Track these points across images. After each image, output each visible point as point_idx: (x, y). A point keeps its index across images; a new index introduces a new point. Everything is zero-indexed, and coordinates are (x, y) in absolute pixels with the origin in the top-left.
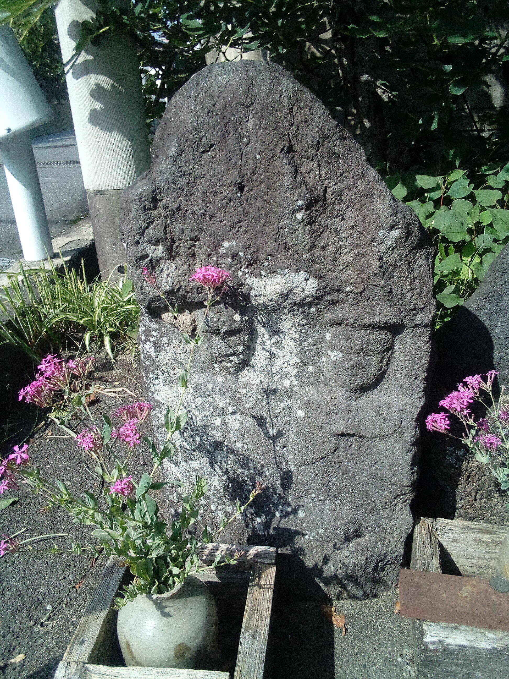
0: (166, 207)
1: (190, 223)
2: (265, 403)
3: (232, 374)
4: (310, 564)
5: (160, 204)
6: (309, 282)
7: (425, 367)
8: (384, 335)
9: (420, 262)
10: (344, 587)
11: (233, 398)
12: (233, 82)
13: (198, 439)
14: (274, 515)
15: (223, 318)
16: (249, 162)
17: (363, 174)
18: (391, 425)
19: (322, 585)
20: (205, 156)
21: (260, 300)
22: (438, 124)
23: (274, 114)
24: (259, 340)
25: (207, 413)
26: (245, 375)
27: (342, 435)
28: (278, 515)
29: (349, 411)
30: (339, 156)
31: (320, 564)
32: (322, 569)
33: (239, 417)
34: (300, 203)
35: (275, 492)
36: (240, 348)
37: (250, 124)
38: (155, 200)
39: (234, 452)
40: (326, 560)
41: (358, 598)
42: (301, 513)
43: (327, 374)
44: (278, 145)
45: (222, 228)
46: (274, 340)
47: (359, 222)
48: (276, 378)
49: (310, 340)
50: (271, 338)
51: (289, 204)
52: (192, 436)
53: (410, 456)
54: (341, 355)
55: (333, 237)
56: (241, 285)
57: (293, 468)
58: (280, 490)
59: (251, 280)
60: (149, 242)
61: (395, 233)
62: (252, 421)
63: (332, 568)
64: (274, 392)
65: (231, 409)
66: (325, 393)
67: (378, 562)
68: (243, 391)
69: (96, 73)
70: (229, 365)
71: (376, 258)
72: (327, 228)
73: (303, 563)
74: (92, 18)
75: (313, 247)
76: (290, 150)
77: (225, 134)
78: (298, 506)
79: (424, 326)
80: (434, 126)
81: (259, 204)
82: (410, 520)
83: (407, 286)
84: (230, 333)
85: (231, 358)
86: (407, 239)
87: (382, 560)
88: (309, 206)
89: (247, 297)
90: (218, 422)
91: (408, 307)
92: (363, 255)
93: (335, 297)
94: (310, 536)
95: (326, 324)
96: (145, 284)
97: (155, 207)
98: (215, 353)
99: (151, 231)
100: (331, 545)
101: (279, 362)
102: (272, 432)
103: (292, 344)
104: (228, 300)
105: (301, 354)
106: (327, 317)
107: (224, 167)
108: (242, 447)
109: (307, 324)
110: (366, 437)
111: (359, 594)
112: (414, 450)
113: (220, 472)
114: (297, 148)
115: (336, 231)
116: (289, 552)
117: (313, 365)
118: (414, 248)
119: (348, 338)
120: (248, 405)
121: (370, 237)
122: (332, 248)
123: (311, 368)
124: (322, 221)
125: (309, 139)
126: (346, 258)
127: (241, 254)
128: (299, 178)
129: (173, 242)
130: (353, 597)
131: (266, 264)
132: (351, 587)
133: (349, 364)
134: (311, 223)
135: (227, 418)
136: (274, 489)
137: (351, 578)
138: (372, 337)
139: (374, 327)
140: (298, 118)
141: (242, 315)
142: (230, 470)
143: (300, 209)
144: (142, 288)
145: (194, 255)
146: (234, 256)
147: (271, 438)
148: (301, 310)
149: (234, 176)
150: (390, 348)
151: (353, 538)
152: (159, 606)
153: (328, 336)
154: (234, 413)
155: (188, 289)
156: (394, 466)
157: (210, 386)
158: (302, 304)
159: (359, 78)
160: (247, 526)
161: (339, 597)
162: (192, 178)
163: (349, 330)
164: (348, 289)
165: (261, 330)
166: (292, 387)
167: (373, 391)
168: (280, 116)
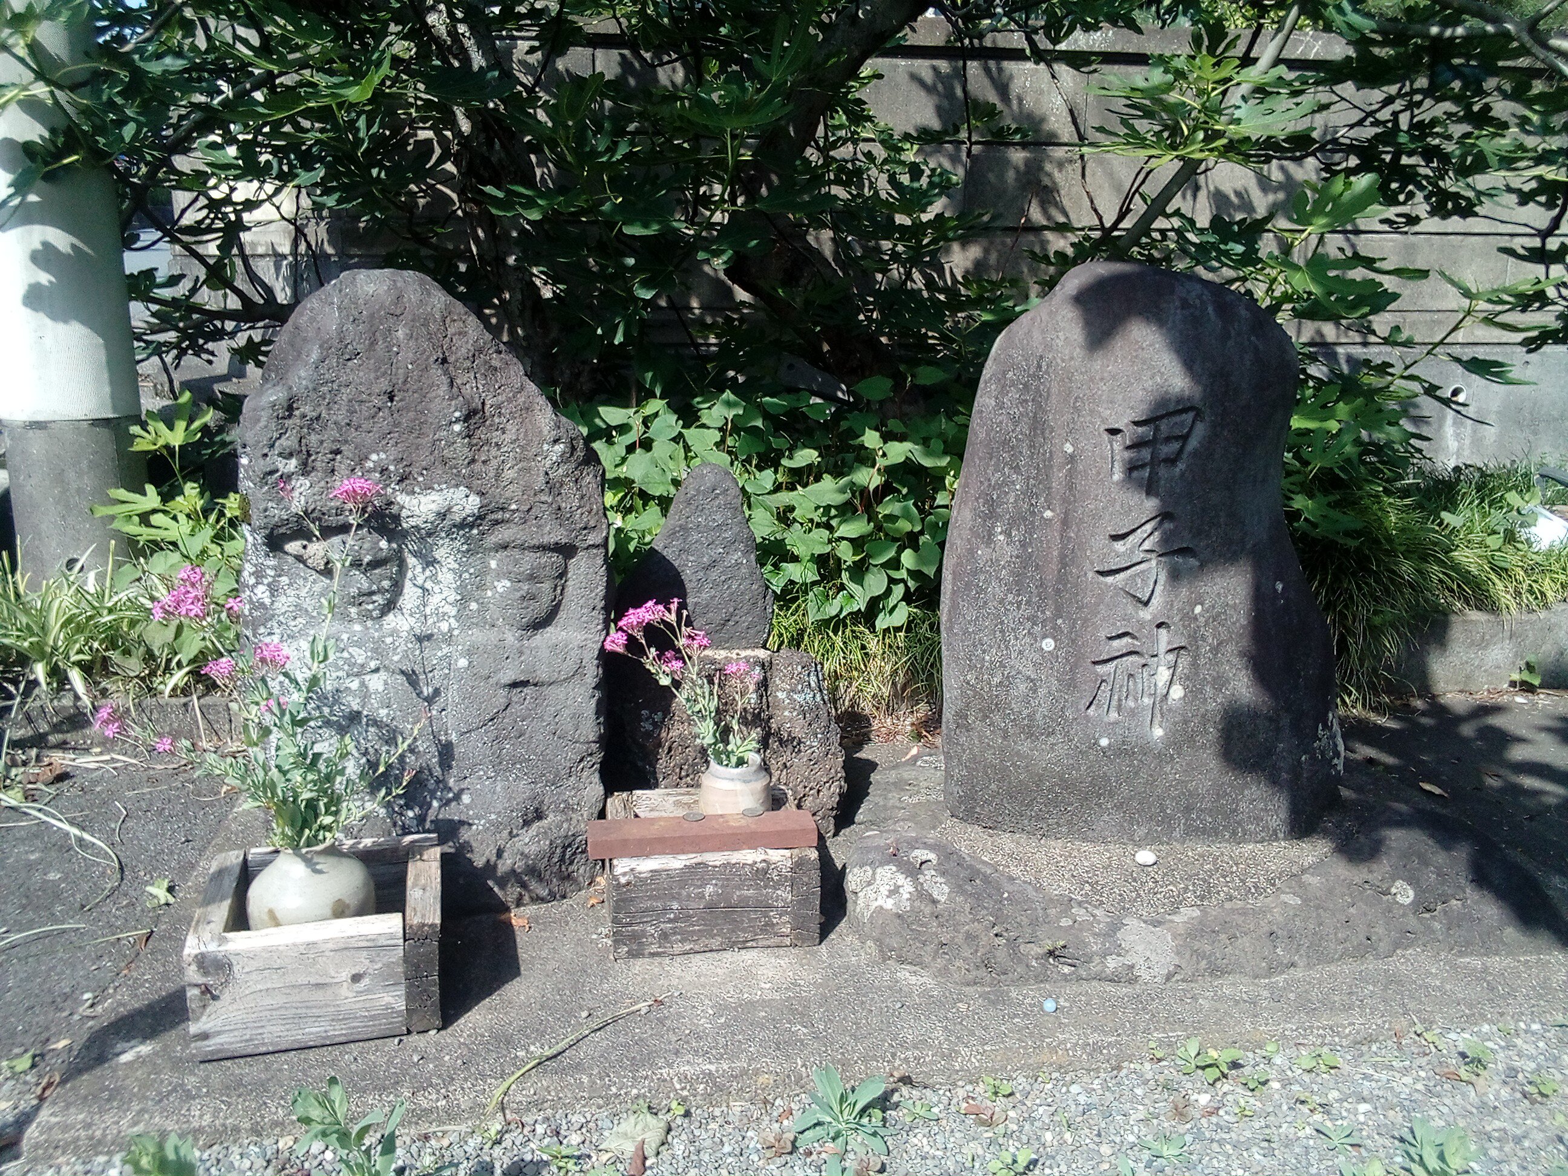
0: (304, 416)
1: (332, 433)
2: (417, 652)
3: (373, 619)
4: (479, 862)
5: (297, 413)
6: (471, 499)
7: (602, 594)
8: (556, 558)
9: (588, 479)
10: (524, 886)
11: (375, 650)
12: (380, 291)
13: (326, 710)
14: (430, 806)
15: (366, 546)
16: (400, 371)
17: (522, 388)
18: (570, 666)
19: (496, 889)
20: (350, 363)
21: (413, 522)
22: (625, 335)
23: (426, 324)
24: (409, 574)
25: (340, 674)
26: (391, 620)
27: (514, 685)
28: (435, 804)
29: (521, 653)
30: (496, 369)
31: (493, 859)
32: (495, 866)
33: (383, 675)
34: (457, 414)
35: (431, 774)
36: (386, 584)
37: (400, 334)
38: (290, 408)
39: (375, 723)
40: (500, 853)
41: (543, 900)
42: (466, 799)
43: (493, 612)
44: (431, 355)
45: (369, 439)
46: (428, 573)
47: (521, 436)
48: (430, 621)
49: (472, 571)
50: (424, 569)
51: (445, 416)
52: (318, 707)
53: (594, 701)
54: (508, 584)
55: (494, 452)
56: (390, 503)
57: (454, 738)
58: (437, 771)
59: (402, 498)
60: (280, 455)
61: (559, 448)
62: (401, 679)
63: (509, 862)
64: (429, 637)
65: (373, 664)
66: (493, 636)
67: (565, 848)
68: (389, 640)
69: (43, 223)
70: (370, 607)
71: (542, 474)
72: (487, 442)
73: (470, 861)
74: (41, 137)
75: (473, 461)
76: (444, 361)
77: (373, 343)
78: (462, 791)
79: (596, 546)
80: (619, 339)
81: (412, 414)
82: (600, 789)
83: (576, 503)
84: (375, 564)
85: (375, 598)
86: (572, 455)
87: (570, 845)
88: (467, 418)
89: (396, 518)
90: (355, 685)
91: (579, 526)
92: (528, 470)
93: (499, 516)
94: (479, 825)
95: (490, 550)
96: (270, 504)
97: (290, 416)
98: (354, 591)
99: (283, 442)
100: (505, 833)
101: (435, 600)
102: (427, 691)
103: (450, 576)
104: (374, 523)
105: (461, 589)
106: (492, 539)
107: (372, 375)
108: (388, 715)
109: (468, 551)
110: (543, 684)
111: (544, 893)
112: (598, 694)
113: (356, 754)
114: (451, 359)
115: (497, 444)
116: (452, 850)
117: (477, 601)
118: (580, 464)
119: (516, 562)
120: (396, 658)
121: (534, 451)
122: (494, 463)
123: (474, 606)
124: (481, 434)
125: (464, 351)
126: (509, 474)
127: (392, 468)
128: (455, 389)
129: (309, 455)
130: (538, 899)
131: (421, 479)
132: (533, 885)
133: (519, 594)
134: (469, 436)
135: (367, 677)
136: (430, 770)
137: (533, 871)
138: (543, 561)
139: (544, 548)
140: (451, 331)
141: (389, 541)
142: (371, 750)
143: (457, 420)
144: (266, 510)
145: (333, 471)
146: (384, 471)
147: (426, 699)
148: (461, 533)
149: (384, 385)
150: (563, 575)
151: (532, 821)
152: (308, 861)
153: (493, 564)
154: (376, 670)
155: (324, 510)
156: (576, 717)
157: (345, 637)
158: (462, 525)
159: (504, 260)
160: (395, 824)
161: (519, 903)
162: (335, 387)
163: (516, 553)
164: (514, 507)
165: (411, 561)
166: (451, 630)
167: (548, 629)
168: (432, 327)
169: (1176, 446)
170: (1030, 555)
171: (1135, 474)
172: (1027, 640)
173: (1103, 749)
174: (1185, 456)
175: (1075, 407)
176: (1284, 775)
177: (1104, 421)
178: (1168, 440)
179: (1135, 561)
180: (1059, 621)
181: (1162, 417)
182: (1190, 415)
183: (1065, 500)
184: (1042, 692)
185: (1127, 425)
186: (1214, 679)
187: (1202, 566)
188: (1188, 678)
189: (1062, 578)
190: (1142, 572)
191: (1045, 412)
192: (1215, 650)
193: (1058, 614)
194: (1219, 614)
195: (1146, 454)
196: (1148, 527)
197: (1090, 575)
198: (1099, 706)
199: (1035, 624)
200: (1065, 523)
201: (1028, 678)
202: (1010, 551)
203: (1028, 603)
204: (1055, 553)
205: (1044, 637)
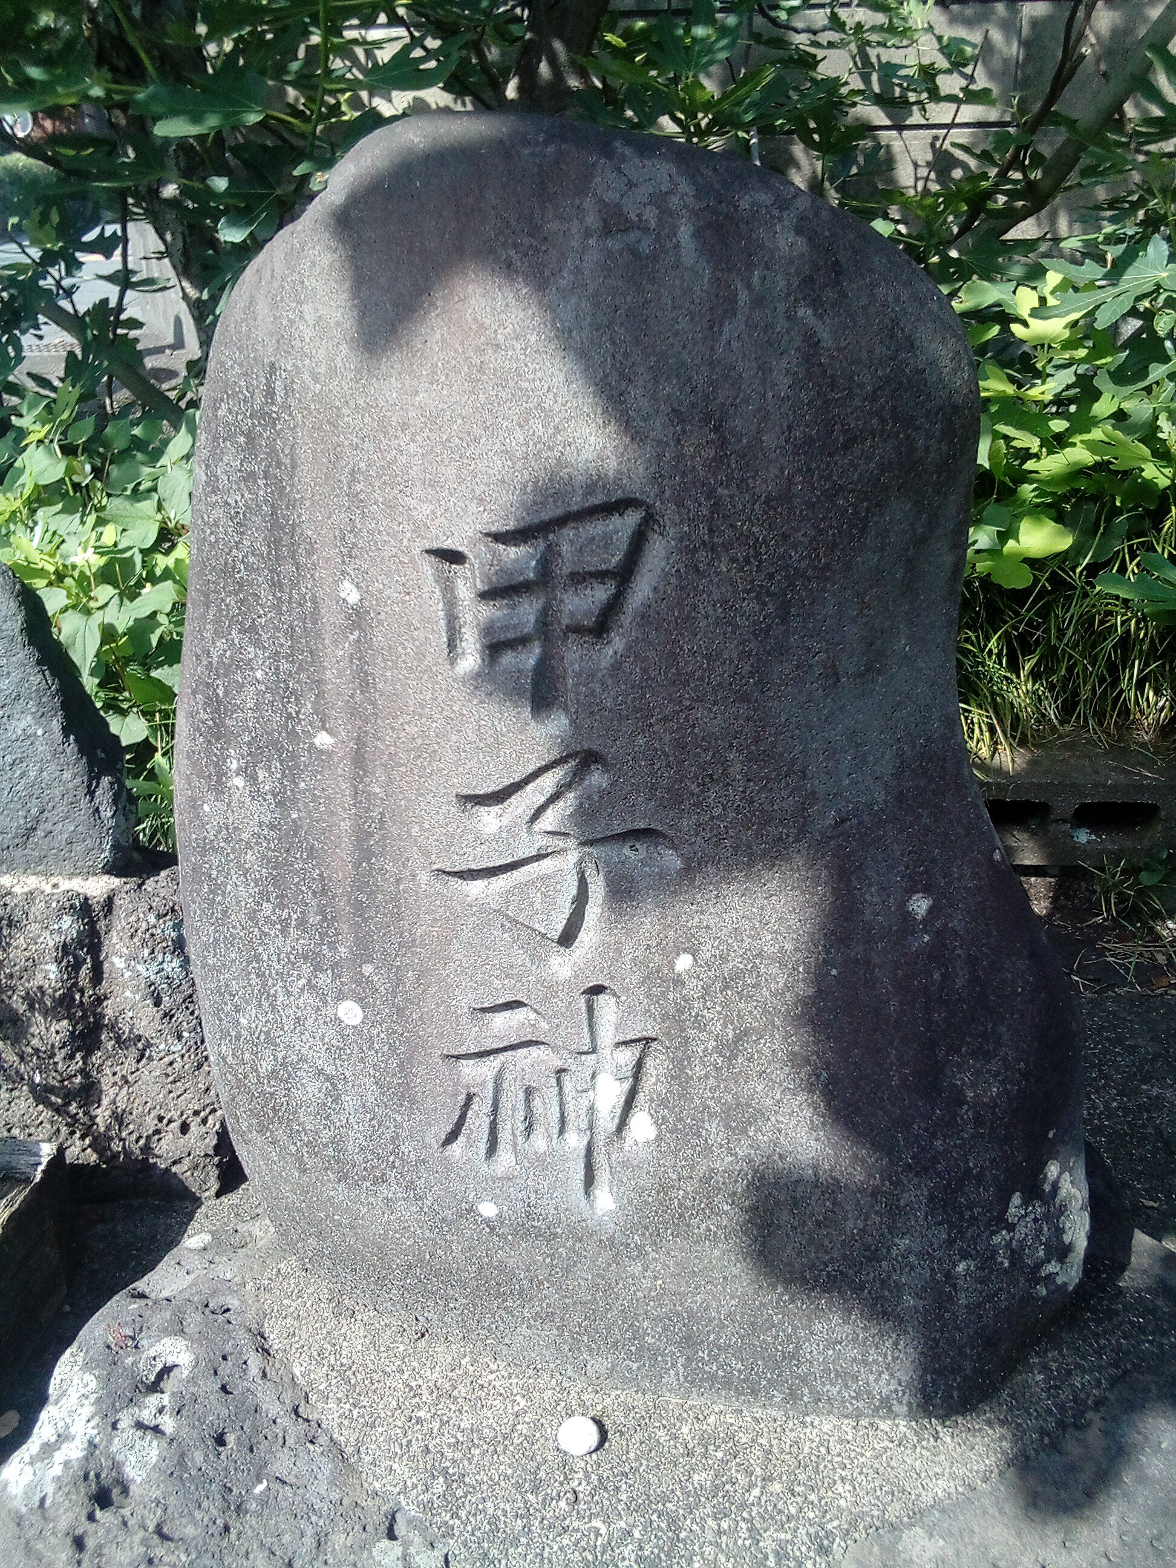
169: (601, 594)
170: (296, 827)
171: (508, 659)
172: (308, 998)
173: (487, 1222)
174: (627, 617)
175: (353, 496)
176: (909, 1301)
177: (419, 529)
178: (579, 579)
179: (521, 854)
180: (367, 969)
181: (562, 521)
182: (632, 518)
183: (353, 712)
184: (350, 1102)
185: (473, 543)
186: (728, 1109)
187: (690, 871)
188: (663, 1103)
189: (362, 882)
190: (542, 878)
191: (292, 505)
192: (730, 1049)
193: (364, 951)
194: (738, 975)
195: (528, 611)
196: (548, 782)
197: (423, 877)
198: (471, 1143)
199: (318, 968)
200: (360, 760)
201: (321, 1072)
202: (260, 813)
203: (302, 923)
204: (346, 825)
205: (340, 997)
